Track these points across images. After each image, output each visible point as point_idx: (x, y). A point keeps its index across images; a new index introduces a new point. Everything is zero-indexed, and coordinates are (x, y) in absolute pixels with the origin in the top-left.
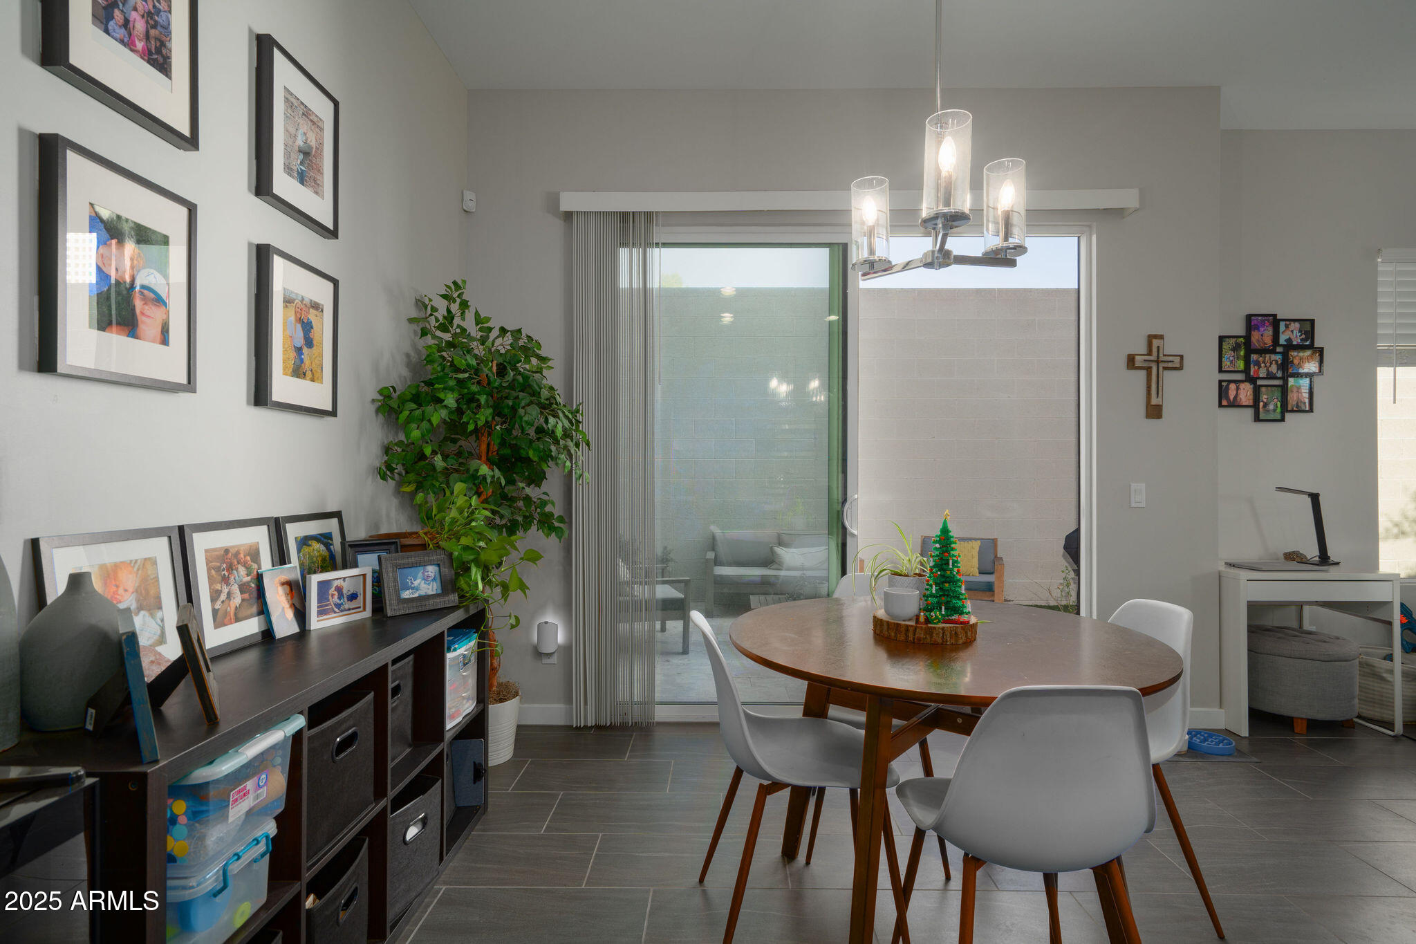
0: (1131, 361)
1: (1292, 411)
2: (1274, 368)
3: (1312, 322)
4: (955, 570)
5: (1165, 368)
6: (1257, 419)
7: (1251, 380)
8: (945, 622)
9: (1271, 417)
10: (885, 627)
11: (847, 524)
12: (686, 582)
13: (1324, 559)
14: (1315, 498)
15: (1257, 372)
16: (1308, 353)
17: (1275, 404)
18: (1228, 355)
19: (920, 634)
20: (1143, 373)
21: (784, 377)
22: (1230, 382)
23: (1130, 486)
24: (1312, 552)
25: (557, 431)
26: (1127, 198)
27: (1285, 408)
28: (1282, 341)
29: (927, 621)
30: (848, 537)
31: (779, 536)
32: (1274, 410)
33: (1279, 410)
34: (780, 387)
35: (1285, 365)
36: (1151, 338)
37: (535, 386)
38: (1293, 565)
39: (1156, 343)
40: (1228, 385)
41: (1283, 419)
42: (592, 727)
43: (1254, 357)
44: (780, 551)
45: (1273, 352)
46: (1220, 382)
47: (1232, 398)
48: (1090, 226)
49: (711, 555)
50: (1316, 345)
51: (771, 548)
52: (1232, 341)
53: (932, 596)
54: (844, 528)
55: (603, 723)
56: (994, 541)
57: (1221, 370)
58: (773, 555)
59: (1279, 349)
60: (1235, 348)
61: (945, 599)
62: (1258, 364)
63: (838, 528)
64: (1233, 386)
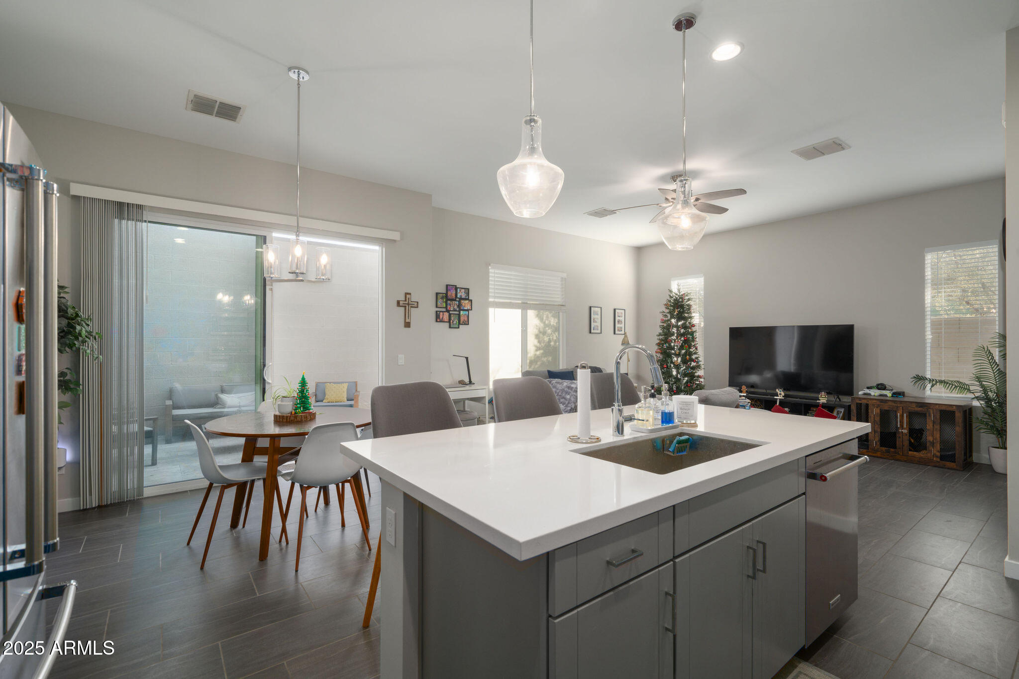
0: (398, 302)
1: (462, 324)
2: (456, 307)
3: (468, 289)
4: (307, 393)
5: (411, 307)
6: (450, 327)
7: (448, 311)
8: (302, 413)
9: (454, 326)
10: (278, 418)
11: (266, 378)
12: (155, 420)
13: (470, 382)
14: (467, 358)
15: (450, 308)
16: (467, 301)
17: (456, 321)
18: (440, 301)
19: (292, 418)
20: (403, 308)
21: (226, 291)
22: (441, 311)
23: (398, 356)
24: (467, 380)
25: (82, 333)
26: (396, 236)
27: (459, 324)
28: (458, 296)
29: (295, 413)
30: (266, 384)
31: (222, 387)
32: (456, 324)
33: (457, 324)
34: (224, 298)
35: (459, 306)
36: (406, 294)
37: (63, 307)
38: (461, 385)
39: (408, 296)
40: (440, 313)
41: (459, 328)
42: (95, 508)
43: (449, 302)
44: (223, 396)
45: (455, 300)
46: (437, 311)
47: (441, 318)
48: (383, 244)
49: (169, 403)
50: (470, 299)
51: (216, 395)
52: (441, 295)
53: (298, 404)
54: (264, 380)
55: (104, 503)
56: (356, 383)
57: (437, 307)
58: (217, 399)
59: (457, 299)
60: (442, 298)
61: (303, 405)
62: (450, 305)
63: (260, 380)
64: (441, 313)
